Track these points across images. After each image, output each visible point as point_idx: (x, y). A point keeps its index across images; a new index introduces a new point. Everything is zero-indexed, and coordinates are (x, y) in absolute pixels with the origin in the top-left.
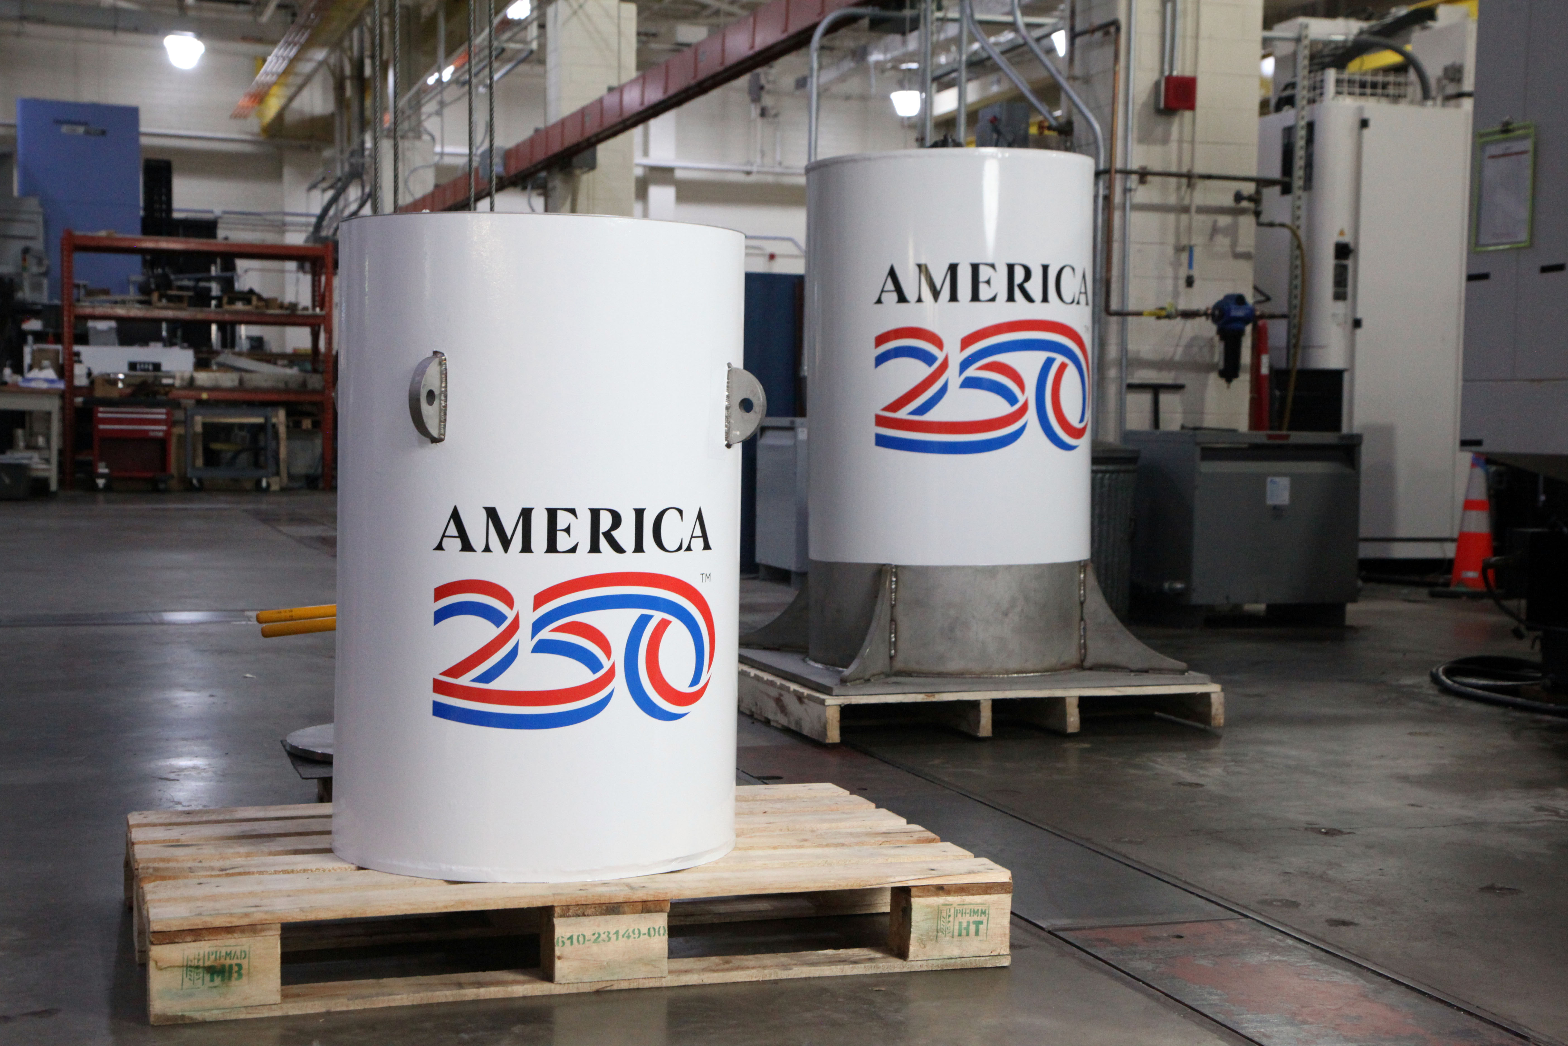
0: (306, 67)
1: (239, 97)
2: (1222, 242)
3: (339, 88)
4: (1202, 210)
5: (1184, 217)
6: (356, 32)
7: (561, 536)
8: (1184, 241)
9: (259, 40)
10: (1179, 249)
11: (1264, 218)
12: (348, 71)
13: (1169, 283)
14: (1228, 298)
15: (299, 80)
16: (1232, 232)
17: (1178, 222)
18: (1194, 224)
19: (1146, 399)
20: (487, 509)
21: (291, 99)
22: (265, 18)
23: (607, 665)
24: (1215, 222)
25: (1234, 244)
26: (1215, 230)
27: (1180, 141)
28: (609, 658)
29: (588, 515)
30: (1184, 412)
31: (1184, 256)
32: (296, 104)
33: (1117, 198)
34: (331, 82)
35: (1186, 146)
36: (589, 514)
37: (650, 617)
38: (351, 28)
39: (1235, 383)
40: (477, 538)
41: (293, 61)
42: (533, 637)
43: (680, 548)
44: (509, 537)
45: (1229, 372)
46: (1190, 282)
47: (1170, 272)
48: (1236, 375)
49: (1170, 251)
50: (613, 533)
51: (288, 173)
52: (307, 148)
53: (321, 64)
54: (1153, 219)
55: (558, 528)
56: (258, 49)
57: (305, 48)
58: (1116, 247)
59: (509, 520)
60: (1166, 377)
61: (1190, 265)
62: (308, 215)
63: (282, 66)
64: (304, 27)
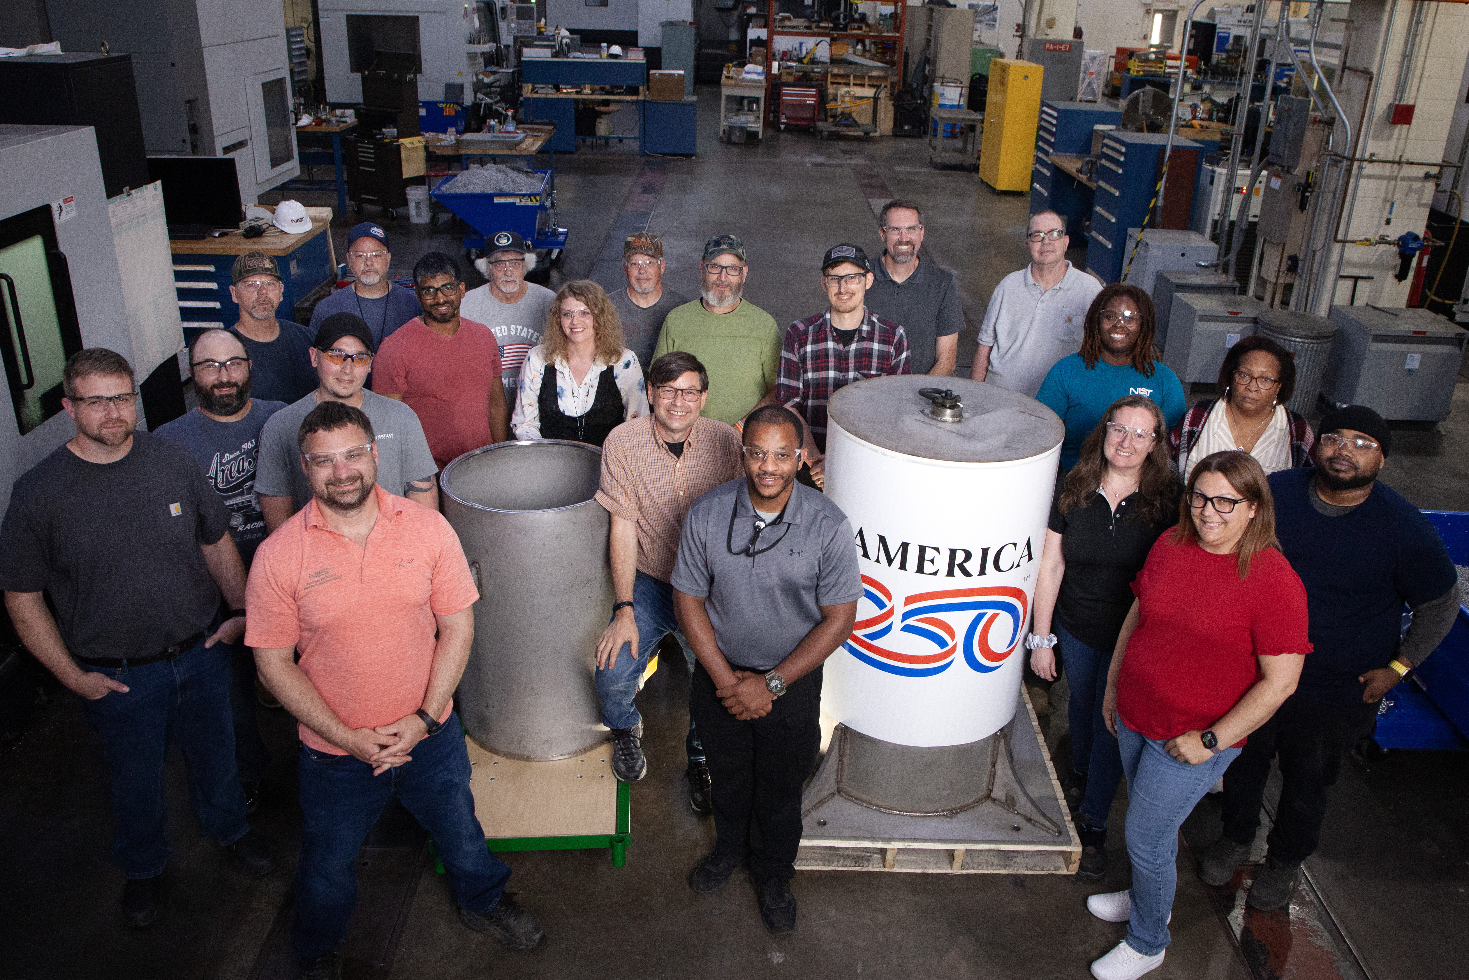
2: (1414, 197)
4: (1403, 179)
5: (1393, 183)
8: (1389, 197)
10: (1385, 201)
11: (1440, 188)
13: (1376, 220)
14: (1409, 234)
16: (1420, 192)
17: (1388, 184)
18: (1398, 187)
19: (1350, 283)
24: (1411, 185)
25: (1419, 199)
26: (1410, 190)
27: (1399, 139)
30: (1371, 292)
31: (1388, 205)
33: (1354, 171)
35: (1402, 142)
39: (1403, 282)
45: (1401, 276)
46: (1388, 222)
47: (1377, 214)
48: (1405, 278)
49: (1380, 201)
54: (1373, 183)
58: (1348, 199)
60: (1364, 273)
61: (1390, 213)
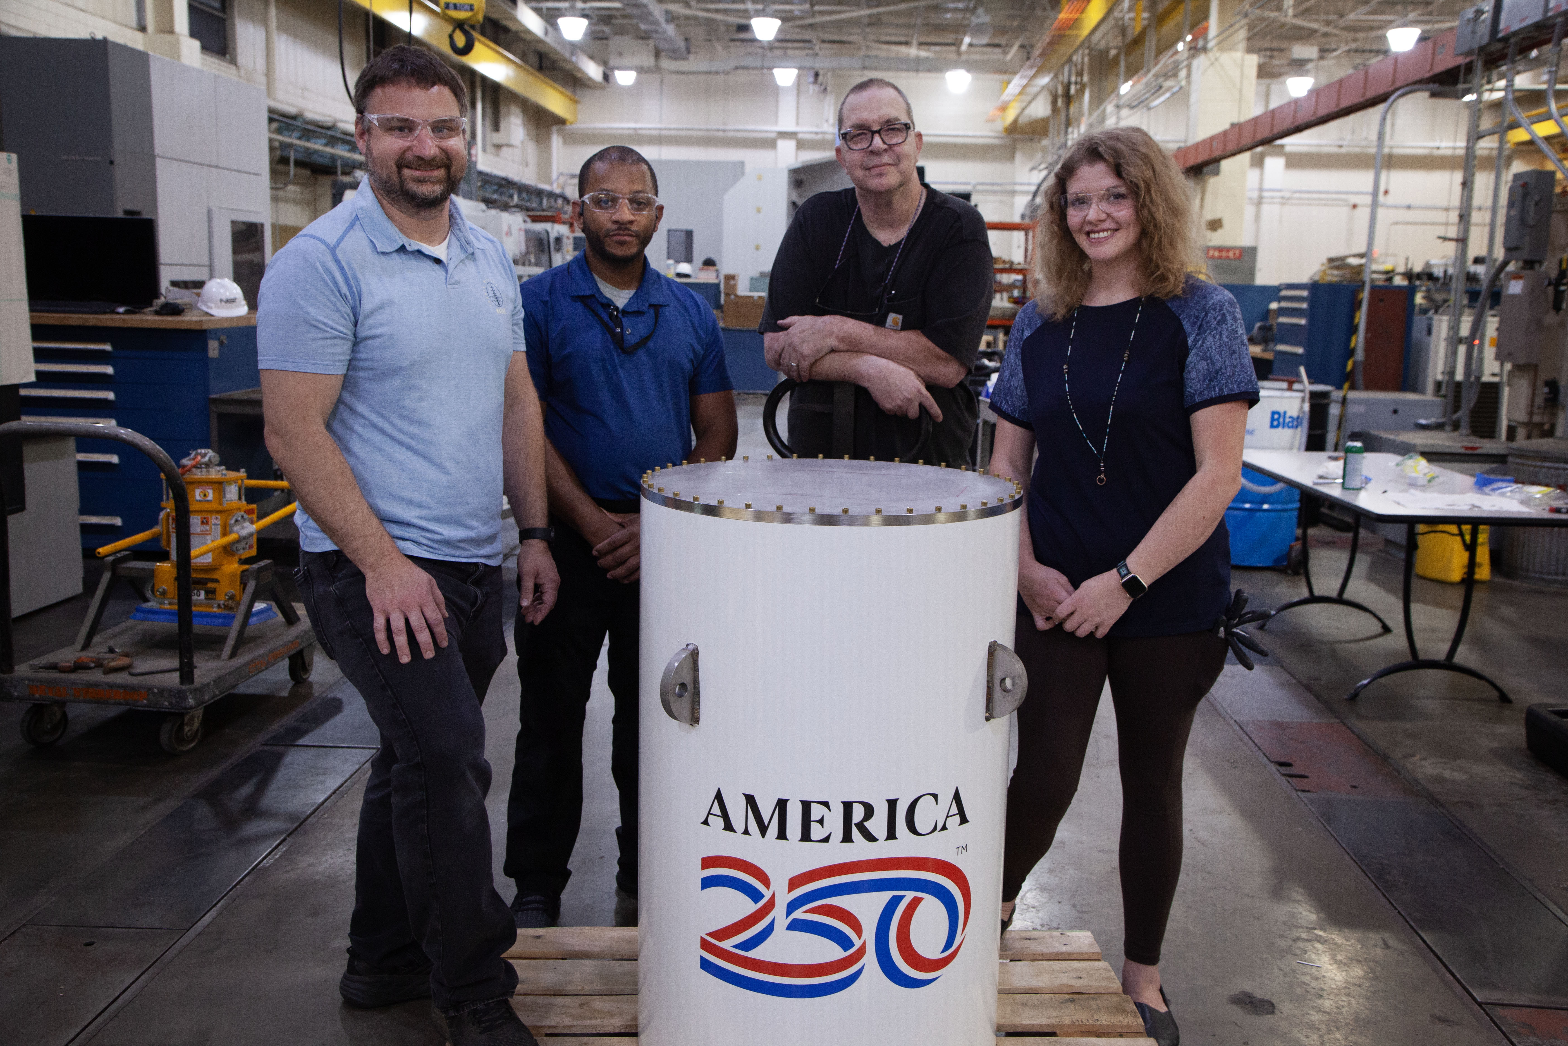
0: (1033, 90)
1: (990, 108)
3: (1054, 102)
6: (1066, 69)
7: (815, 827)
9: (1005, 72)
12: (1060, 91)
15: (1029, 98)
20: (747, 796)
21: (1024, 109)
22: (1009, 57)
23: (858, 943)
28: (859, 936)
29: (841, 808)
32: (1027, 112)
34: (1049, 99)
36: (842, 806)
37: (902, 897)
38: (1063, 65)
40: (738, 822)
41: (1025, 87)
42: (787, 916)
43: (935, 829)
44: (766, 823)
50: (866, 824)
51: (1019, 156)
52: (1031, 140)
53: (1043, 88)
55: (812, 819)
56: (1005, 77)
57: (1034, 76)
59: (767, 809)
62: (1029, 184)
63: (1018, 90)
64: (1032, 66)
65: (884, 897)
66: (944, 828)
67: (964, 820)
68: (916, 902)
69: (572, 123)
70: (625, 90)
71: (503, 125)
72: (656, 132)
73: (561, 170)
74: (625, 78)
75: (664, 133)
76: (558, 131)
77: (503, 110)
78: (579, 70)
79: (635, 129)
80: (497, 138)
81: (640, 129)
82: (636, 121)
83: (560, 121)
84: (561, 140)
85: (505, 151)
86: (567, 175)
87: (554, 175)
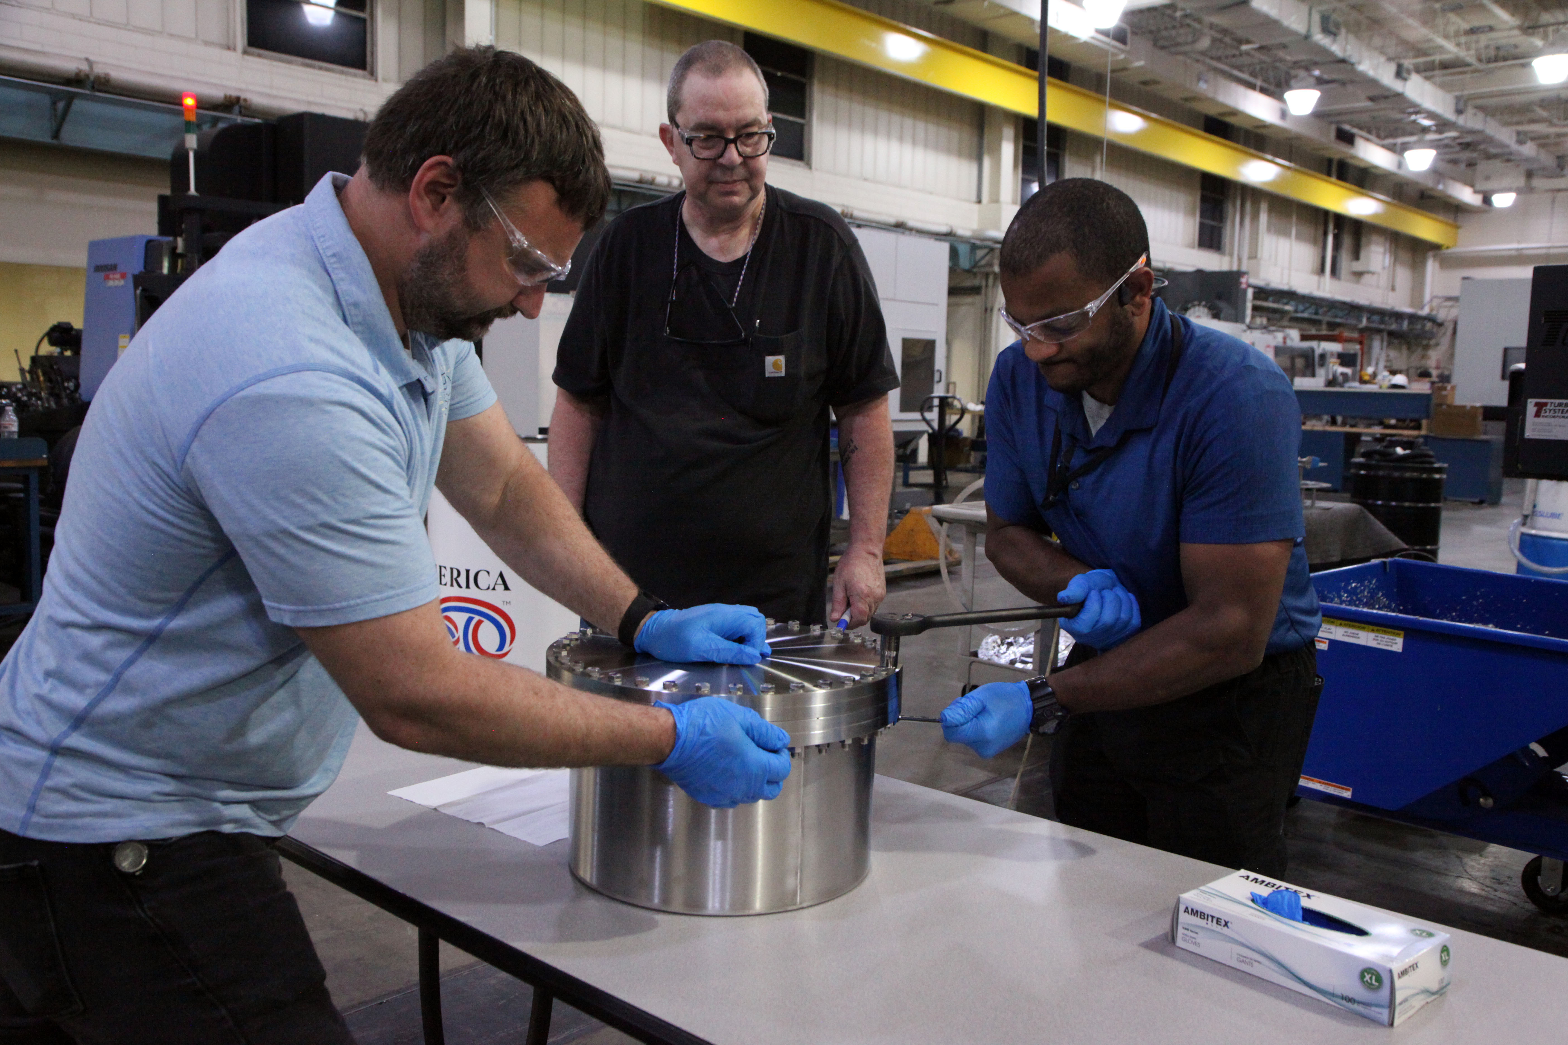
37: (474, 618)
65: (466, 616)
66: (494, 589)
67: (507, 588)
68: (479, 623)
69: (1448, 248)
70: (1502, 211)
71: (1363, 254)
72: (1544, 251)
73: (1435, 294)
74: (1503, 200)
75: (1552, 251)
76: (1435, 257)
77: (1364, 240)
78: (1450, 197)
79: (1518, 250)
80: (1357, 266)
81: (1522, 249)
82: (1519, 242)
83: (1435, 247)
84: (1437, 265)
85: (1367, 278)
86: (1443, 297)
87: (1427, 297)
